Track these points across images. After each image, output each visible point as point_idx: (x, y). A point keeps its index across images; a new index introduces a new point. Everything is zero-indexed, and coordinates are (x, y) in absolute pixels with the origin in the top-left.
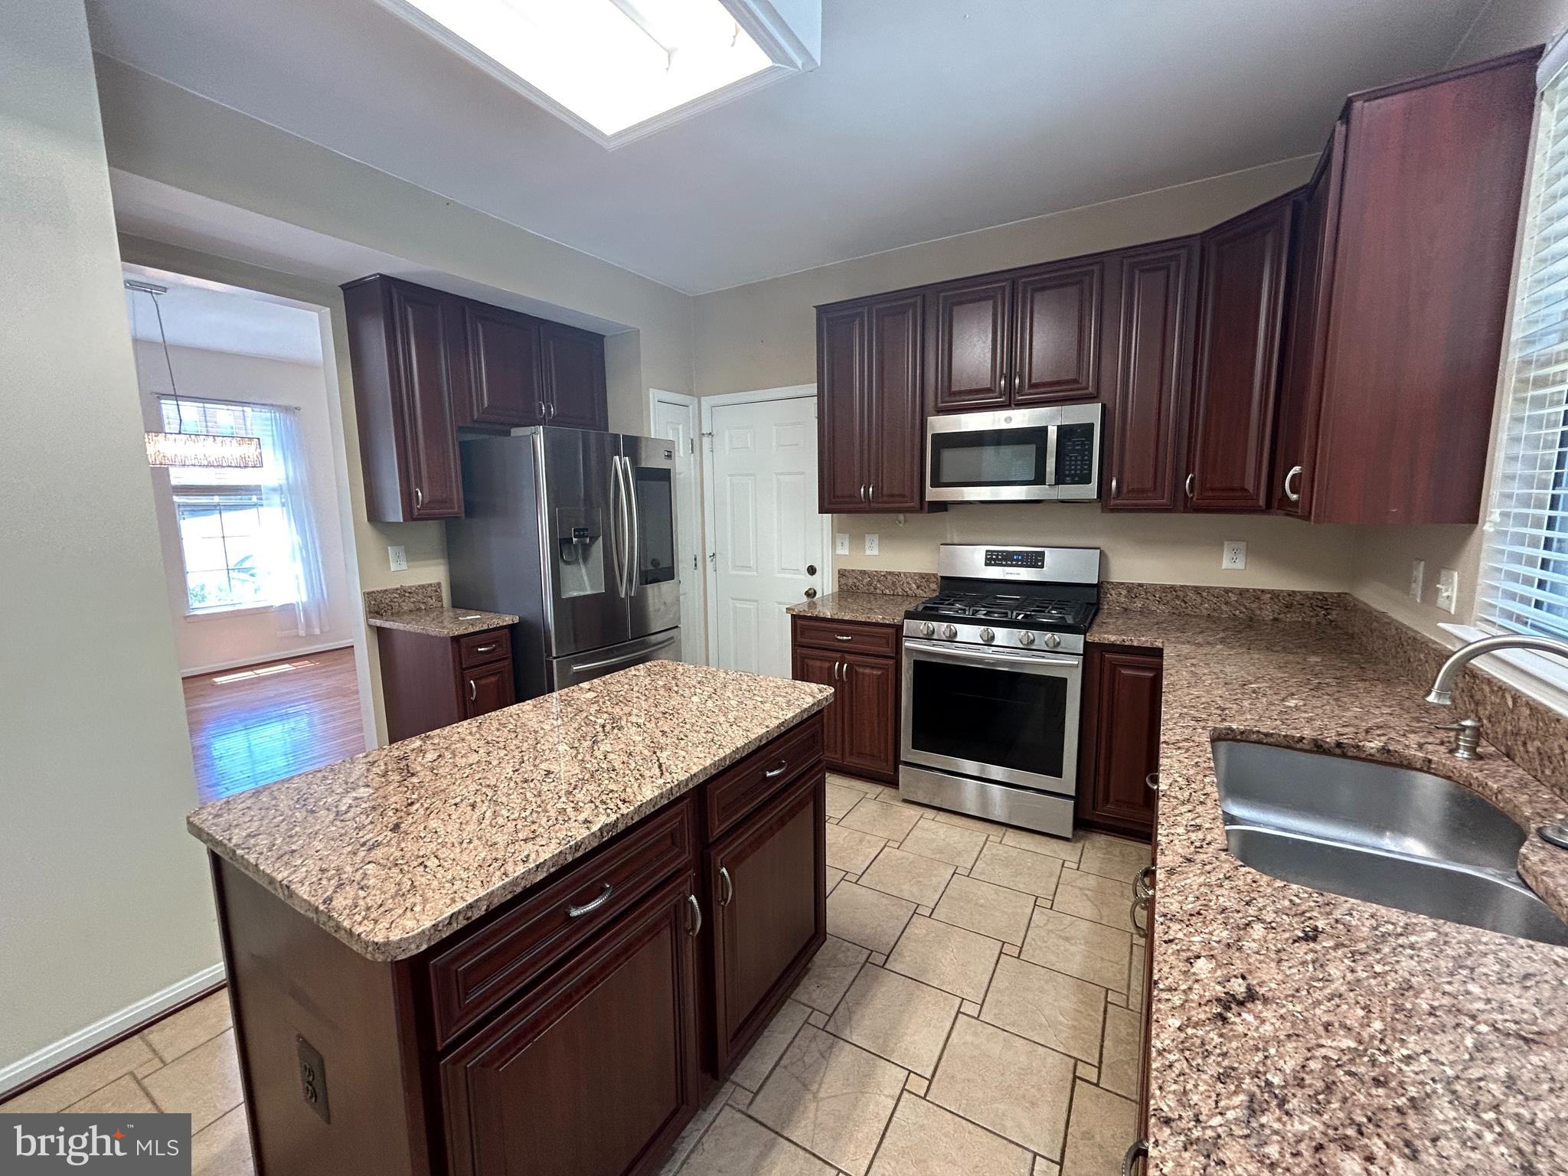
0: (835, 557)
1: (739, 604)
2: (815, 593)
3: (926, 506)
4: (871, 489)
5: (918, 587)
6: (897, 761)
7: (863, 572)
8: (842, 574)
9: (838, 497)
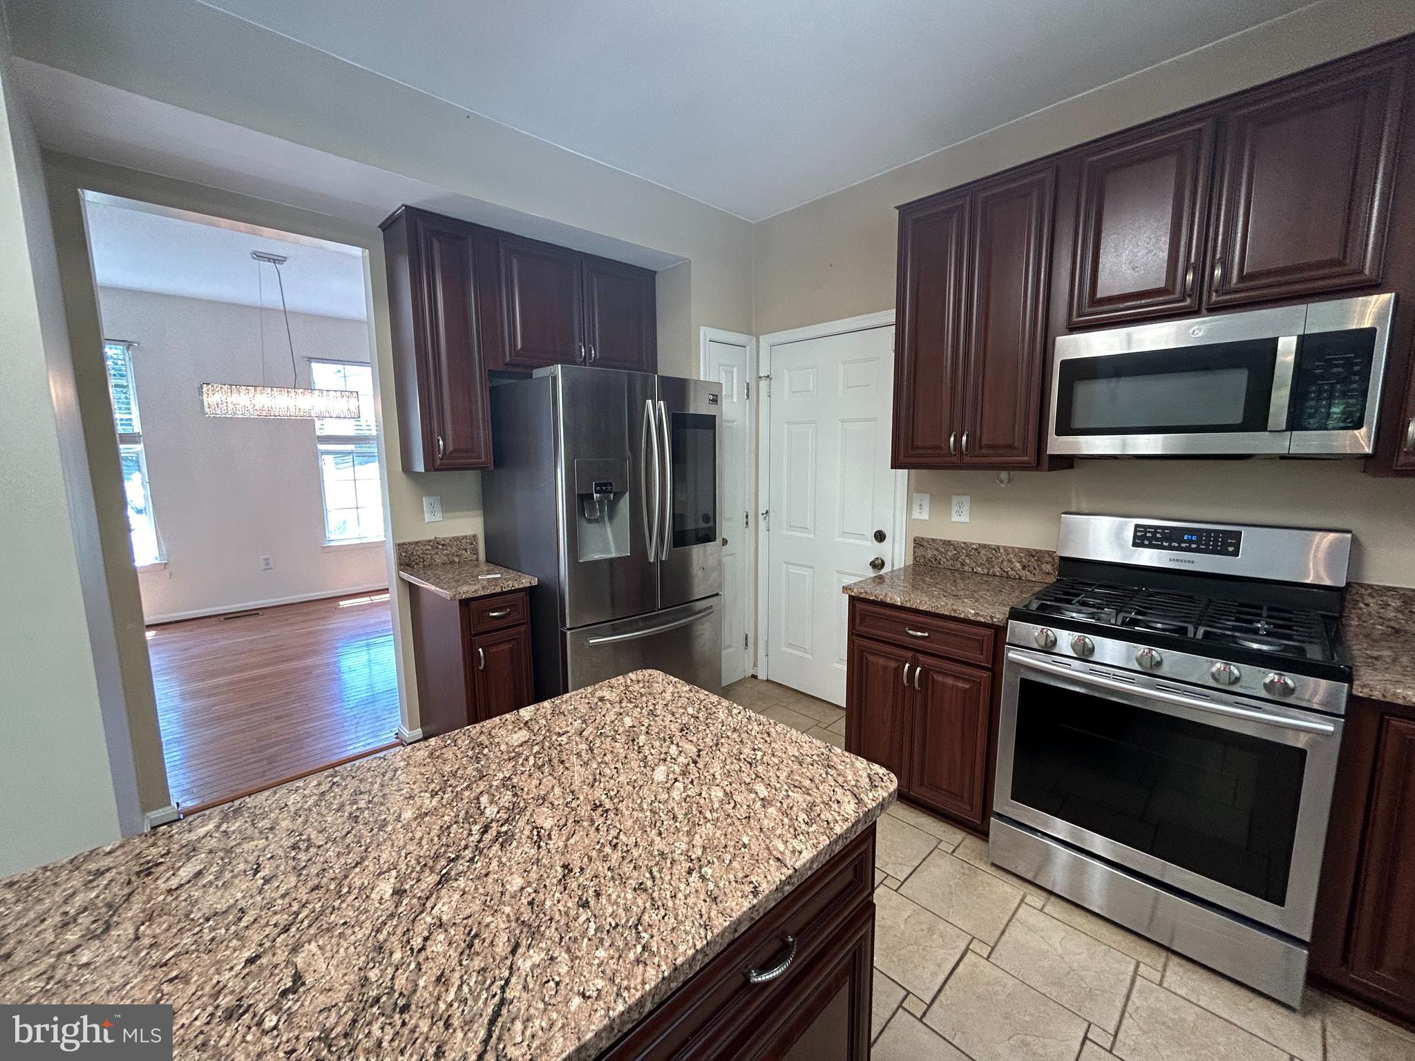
0: (910, 522)
1: (793, 570)
2: (883, 564)
3: (1046, 462)
4: (964, 438)
5: (1024, 568)
6: (986, 810)
7: (948, 543)
8: (919, 543)
9: (917, 448)
